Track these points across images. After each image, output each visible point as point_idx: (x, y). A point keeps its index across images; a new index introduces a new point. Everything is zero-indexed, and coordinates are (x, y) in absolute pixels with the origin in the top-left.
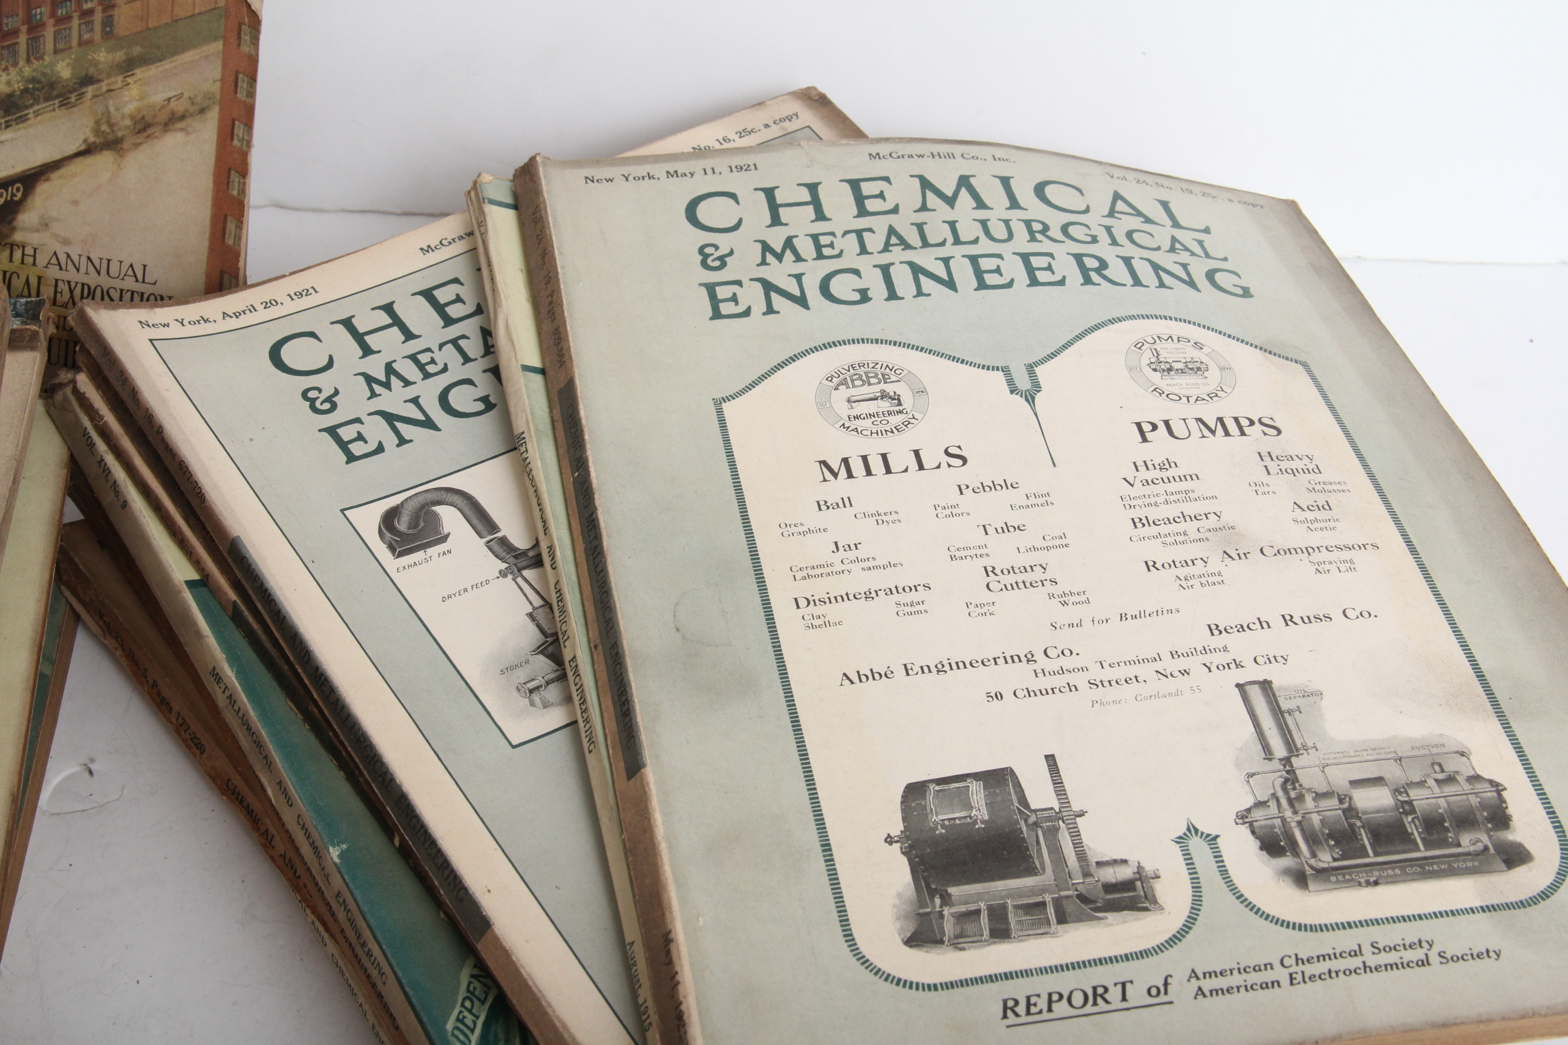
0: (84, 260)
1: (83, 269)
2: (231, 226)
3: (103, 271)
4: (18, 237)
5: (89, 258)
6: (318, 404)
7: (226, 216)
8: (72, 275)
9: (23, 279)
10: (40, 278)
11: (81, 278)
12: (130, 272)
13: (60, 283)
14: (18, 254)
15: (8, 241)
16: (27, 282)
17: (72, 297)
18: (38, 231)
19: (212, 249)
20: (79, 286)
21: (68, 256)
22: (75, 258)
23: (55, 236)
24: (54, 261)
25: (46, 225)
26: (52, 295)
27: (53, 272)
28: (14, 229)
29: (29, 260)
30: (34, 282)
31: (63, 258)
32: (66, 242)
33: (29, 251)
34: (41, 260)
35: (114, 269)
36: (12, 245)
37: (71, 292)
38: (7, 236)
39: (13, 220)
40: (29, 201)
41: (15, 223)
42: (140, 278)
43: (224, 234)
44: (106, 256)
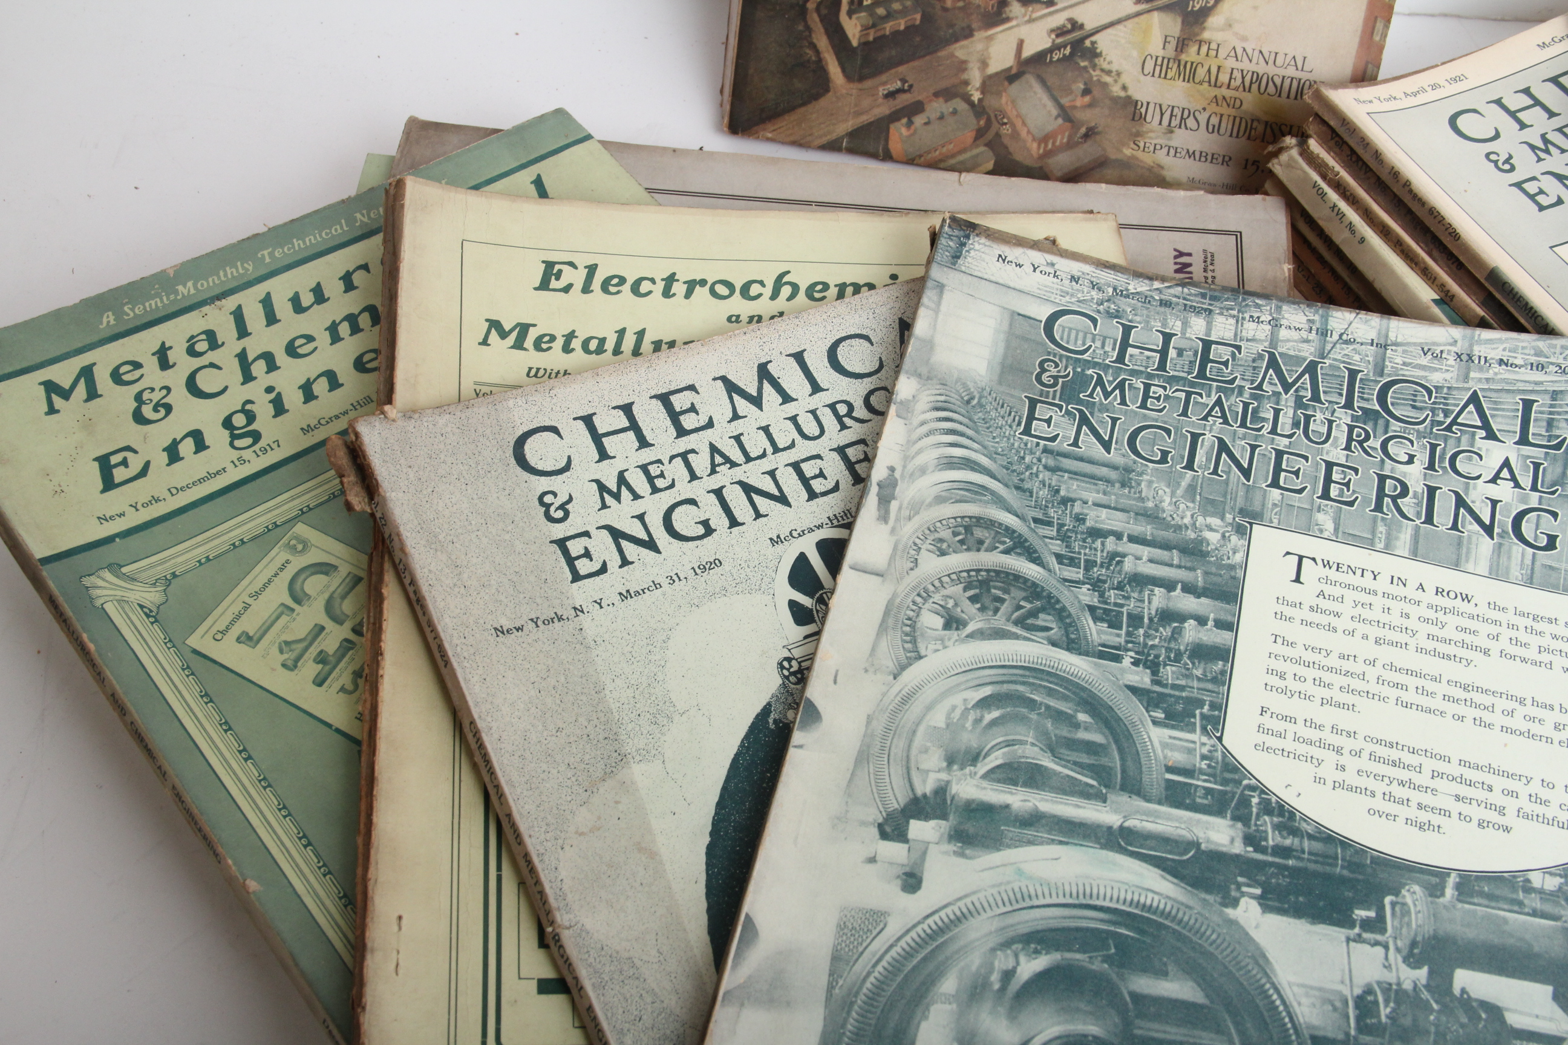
0: (1256, 53)
1: (1254, 60)
2: (1380, 25)
3: (1271, 62)
4: (1206, 35)
5: (1261, 52)
6: (1500, 164)
7: (1376, 18)
8: (1246, 65)
9: (1206, 68)
10: (1219, 67)
11: (1252, 67)
12: (1293, 63)
13: (1235, 72)
14: (1204, 49)
15: (1198, 38)
16: (1209, 71)
17: (1243, 82)
18: (1223, 30)
19: (1362, 44)
20: (1250, 74)
21: (1244, 50)
22: (1250, 52)
23: (1236, 34)
24: (1233, 54)
25: (1230, 26)
26: (1227, 81)
27: (1231, 63)
28: (1204, 28)
29: (1213, 53)
30: (1214, 70)
31: (1239, 51)
32: (1244, 39)
33: (1214, 46)
34: (1222, 53)
35: (1279, 62)
36: (1201, 42)
37: (1243, 78)
38: (1198, 35)
39: (1203, 23)
40: (1219, 6)
41: (1206, 24)
42: (1300, 67)
43: (1372, 33)
44: (1274, 50)
